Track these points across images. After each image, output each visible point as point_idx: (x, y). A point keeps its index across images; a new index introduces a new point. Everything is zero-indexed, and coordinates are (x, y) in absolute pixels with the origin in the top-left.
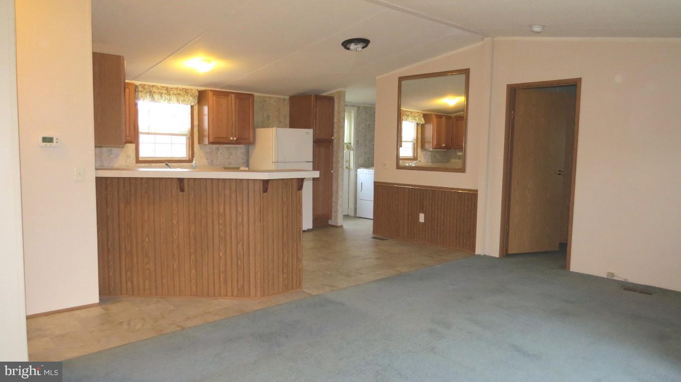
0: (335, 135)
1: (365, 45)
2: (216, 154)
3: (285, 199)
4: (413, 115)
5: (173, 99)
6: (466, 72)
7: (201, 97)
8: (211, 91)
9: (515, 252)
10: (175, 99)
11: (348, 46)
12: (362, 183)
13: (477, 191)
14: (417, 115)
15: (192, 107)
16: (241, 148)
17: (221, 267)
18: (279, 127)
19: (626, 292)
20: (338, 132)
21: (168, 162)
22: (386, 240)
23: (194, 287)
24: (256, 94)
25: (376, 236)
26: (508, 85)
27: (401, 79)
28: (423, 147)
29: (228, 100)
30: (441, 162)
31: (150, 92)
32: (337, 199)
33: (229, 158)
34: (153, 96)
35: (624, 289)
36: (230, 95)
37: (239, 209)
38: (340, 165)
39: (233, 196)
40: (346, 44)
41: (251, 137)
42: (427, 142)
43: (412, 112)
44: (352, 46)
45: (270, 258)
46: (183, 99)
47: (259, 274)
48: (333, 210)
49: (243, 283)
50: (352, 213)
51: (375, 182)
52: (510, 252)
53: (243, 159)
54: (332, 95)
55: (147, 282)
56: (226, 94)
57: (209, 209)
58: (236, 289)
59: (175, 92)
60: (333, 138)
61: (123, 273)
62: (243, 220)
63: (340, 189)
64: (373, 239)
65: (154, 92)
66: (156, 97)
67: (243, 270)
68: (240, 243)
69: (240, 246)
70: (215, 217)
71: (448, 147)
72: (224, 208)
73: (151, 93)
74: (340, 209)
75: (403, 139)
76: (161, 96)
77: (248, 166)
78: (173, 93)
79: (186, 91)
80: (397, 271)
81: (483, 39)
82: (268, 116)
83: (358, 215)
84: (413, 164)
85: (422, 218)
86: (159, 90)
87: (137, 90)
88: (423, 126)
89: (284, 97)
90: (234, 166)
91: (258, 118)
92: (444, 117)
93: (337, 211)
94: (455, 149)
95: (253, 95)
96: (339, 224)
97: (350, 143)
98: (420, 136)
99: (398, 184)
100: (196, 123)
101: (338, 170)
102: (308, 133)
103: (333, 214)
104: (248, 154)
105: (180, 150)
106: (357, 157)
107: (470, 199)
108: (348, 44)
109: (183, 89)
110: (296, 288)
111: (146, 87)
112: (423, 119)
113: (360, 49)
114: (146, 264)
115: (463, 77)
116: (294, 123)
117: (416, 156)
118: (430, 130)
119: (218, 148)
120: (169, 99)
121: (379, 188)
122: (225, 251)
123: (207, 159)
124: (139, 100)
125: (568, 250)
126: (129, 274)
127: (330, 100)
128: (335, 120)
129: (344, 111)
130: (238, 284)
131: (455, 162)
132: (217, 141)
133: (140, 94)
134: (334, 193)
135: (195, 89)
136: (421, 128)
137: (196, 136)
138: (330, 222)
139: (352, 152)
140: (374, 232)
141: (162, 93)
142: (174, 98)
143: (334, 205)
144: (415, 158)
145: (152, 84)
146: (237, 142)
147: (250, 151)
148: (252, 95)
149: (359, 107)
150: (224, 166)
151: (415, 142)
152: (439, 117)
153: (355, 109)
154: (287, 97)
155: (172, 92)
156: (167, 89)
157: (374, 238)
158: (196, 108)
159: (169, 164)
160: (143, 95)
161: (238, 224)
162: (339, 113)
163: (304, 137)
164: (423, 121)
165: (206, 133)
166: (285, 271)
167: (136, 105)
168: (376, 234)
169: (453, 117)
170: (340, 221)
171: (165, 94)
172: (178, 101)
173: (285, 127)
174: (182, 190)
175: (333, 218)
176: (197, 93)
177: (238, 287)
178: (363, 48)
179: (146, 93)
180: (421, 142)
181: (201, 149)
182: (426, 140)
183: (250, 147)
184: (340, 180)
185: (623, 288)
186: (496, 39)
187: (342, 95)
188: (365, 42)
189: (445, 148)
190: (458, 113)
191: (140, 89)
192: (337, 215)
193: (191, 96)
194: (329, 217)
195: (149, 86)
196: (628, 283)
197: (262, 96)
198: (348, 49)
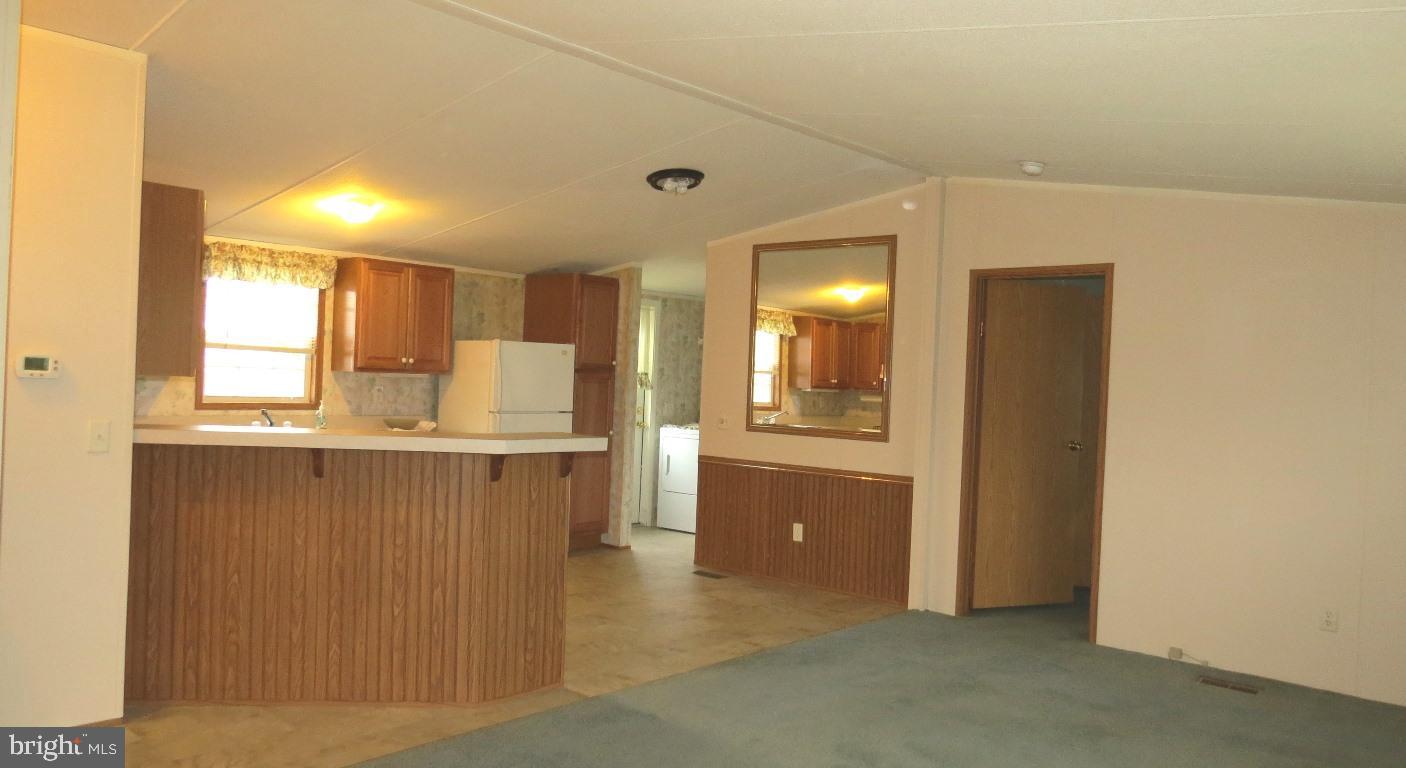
0: (619, 356)
1: (693, 181)
2: (369, 391)
3: (534, 496)
4: (772, 317)
5: (282, 275)
6: (891, 241)
7: (343, 272)
8: (365, 260)
9: (987, 605)
10: (288, 274)
11: (659, 183)
12: (668, 457)
13: (911, 479)
14: (780, 318)
15: (322, 293)
16: (422, 380)
17: (395, 641)
18: (503, 338)
19: (1210, 688)
20: (626, 351)
21: (268, 409)
22: (725, 577)
23: (334, 683)
24: (457, 269)
25: (701, 569)
26: (972, 271)
27: (758, 249)
28: (791, 383)
29: (399, 280)
30: (828, 415)
31: (235, 259)
32: (620, 489)
33: (395, 401)
34: (240, 269)
35: (1203, 681)
36: (406, 269)
37: (440, 516)
38: (628, 420)
39: (428, 489)
40: (656, 179)
41: (445, 360)
42: (801, 374)
43: (771, 313)
44: (669, 184)
45: (501, 618)
46: (304, 275)
47: (475, 655)
48: (612, 512)
49: (442, 673)
50: (646, 520)
51: (700, 457)
52: (977, 605)
53: (425, 403)
54: (614, 276)
55: (231, 672)
56: (397, 268)
57: (376, 513)
58: (424, 686)
59: (289, 260)
60: (614, 363)
61: (179, 648)
62: (446, 537)
63: (626, 467)
64: (697, 577)
65: (243, 260)
66: (248, 269)
67: (443, 646)
68: (440, 588)
69: (438, 592)
70: (388, 531)
71: (842, 386)
72: (408, 513)
73: (237, 262)
74: (625, 510)
75: (756, 369)
76: (258, 268)
77: (434, 417)
78: (284, 264)
79: (312, 260)
80: (756, 645)
81: (924, 180)
82: (481, 315)
83: (660, 524)
84: (773, 419)
85: (798, 532)
86: (254, 257)
87: (207, 254)
88: (792, 340)
89: (515, 276)
90: (406, 418)
91: (460, 318)
92: (834, 324)
93: (618, 516)
94: (857, 389)
95: (453, 269)
96: (623, 544)
97: (646, 374)
98: (786, 362)
99: (749, 462)
100: (328, 326)
101: (624, 428)
102: (564, 353)
103: (612, 521)
104: (435, 392)
105: (292, 382)
106: (659, 403)
107: (896, 494)
108: (661, 178)
109: (307, 254)
110: (551, 683)
111: (227, 248)
112: (792, 327)
113: (683, 189)
114: (230, 632)
115: (883, 251)
116: (534, 332)
117: (777, 402)
118: (806, 349)
119: (374, 380)
120: (273, 275)
121: (710, 469)
122: (406, 605)
123: (349, 402)
124: (210, 275)
125: (1092, 603)
126: (191, 652)
127: (610, 285)
128: (621, 327)
129: (639, 308)
130: (429, 676)
131: (857, 416)
132: (370, 365)
133: (213, 263)
134: (614, 478)
135: (331, 255)
136: (789, 345)
137: (327, 353)
138: (605, 539)
139: (649, 393)
140: (697, 561)
141: (260, 263)
142: (285, 274)
143: (612, 501)
144: (775, 407)
145: (239, 242)
146: (417, 368)
147: (441, 388)
148: (450, 272)
149: (665, 301)
150: (387, 418)
151: (777, 373)
152: (827, 323)
153: (659, 303)
154: (521, 277)
155: (281, 261)
156: (271, 253)
157: (695, 573)
158: (330, 294)
159: (269, 412)
160: (220, 266)
161: (436, 545)
162: (628, 312)
163: (557, 361)
164: (792, 331)
165: (351, 348)
166: (530, 646)
167: (203, 284)
168: (703, 566)
169: (853, 324)
170: (625, 536)
171: (267, 264)
172: (294, 278)
173: (514, 339)
174: (319, 473)
175: (610, 531)
176: (334, 265)
177: (429, 682)
178: (689, 187)
179: (226, 261)
180: (788, 372)
181: (337, 379)
182: (799, 370)
183: (442, 380)
184: (627, 451)
185: (1201, 679)
186: (949, 180)
187: (634, 275)
188: (694, 176)
189: (836, 386)
190: (861, 318)
191: (214, 252)
192: (619, 524)
193: (322, 270)
194: (602, 525)
195: (233, 246)
196: (1210, 669)
197: (469, 274)
198: (661, 188)
